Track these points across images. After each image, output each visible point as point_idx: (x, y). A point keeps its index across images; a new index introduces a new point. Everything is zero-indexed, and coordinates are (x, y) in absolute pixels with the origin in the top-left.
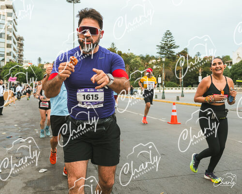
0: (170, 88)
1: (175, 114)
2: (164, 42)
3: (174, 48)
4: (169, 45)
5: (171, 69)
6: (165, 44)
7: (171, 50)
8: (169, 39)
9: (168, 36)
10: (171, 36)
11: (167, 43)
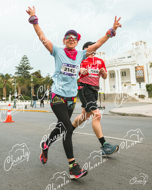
0: (25, 101)
2: (22, 65)
3: (29, 69)
4: (25, 67)
5: (25, 85)
6: (22, 66)
7: (27, 71)
8: (25, 62)
9: (25, 60)
10: (27, 60)
11: (24, 65)
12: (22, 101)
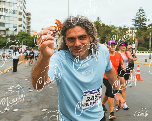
0: (142, 52)
1: (139, 73)
2: (138, 17)
3: (146, 21)
4: (142, 19)
5: (142, 37)
6: (138, 18)
7: (143, 22)
8: (142, 14)
9: (141, 12)
10: (143, 12)
11: (140, 17)
12: (139, 52)
